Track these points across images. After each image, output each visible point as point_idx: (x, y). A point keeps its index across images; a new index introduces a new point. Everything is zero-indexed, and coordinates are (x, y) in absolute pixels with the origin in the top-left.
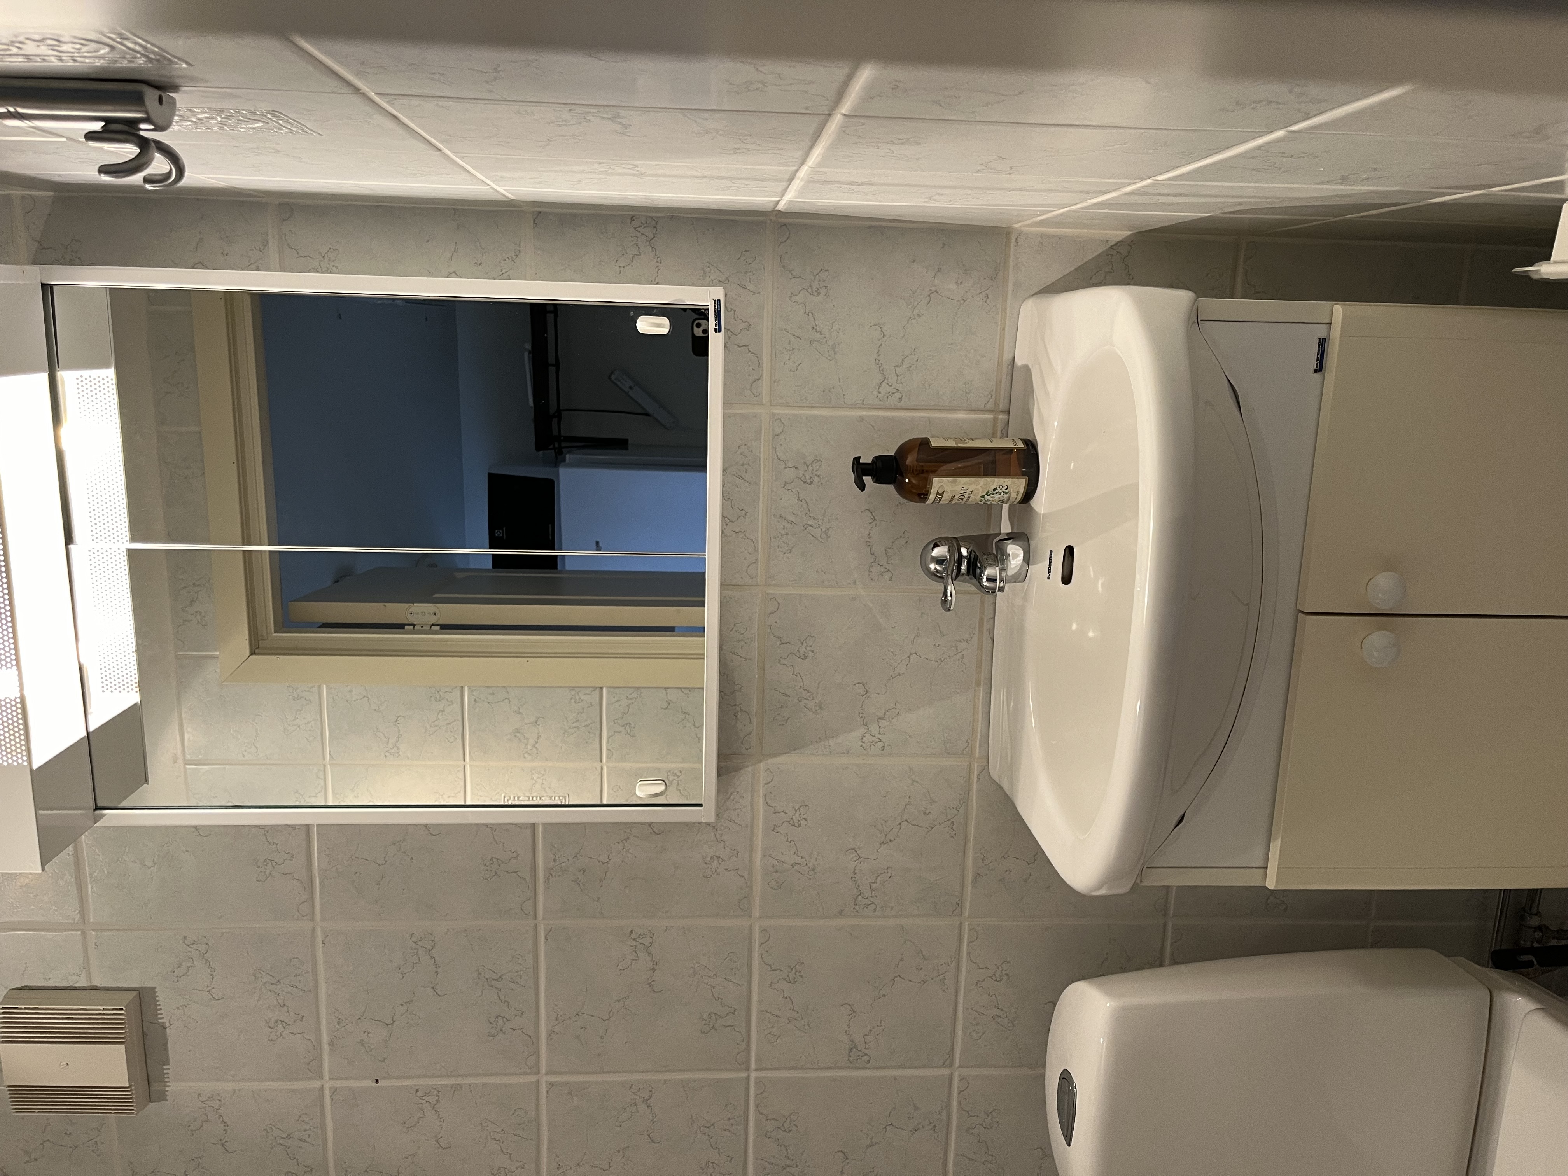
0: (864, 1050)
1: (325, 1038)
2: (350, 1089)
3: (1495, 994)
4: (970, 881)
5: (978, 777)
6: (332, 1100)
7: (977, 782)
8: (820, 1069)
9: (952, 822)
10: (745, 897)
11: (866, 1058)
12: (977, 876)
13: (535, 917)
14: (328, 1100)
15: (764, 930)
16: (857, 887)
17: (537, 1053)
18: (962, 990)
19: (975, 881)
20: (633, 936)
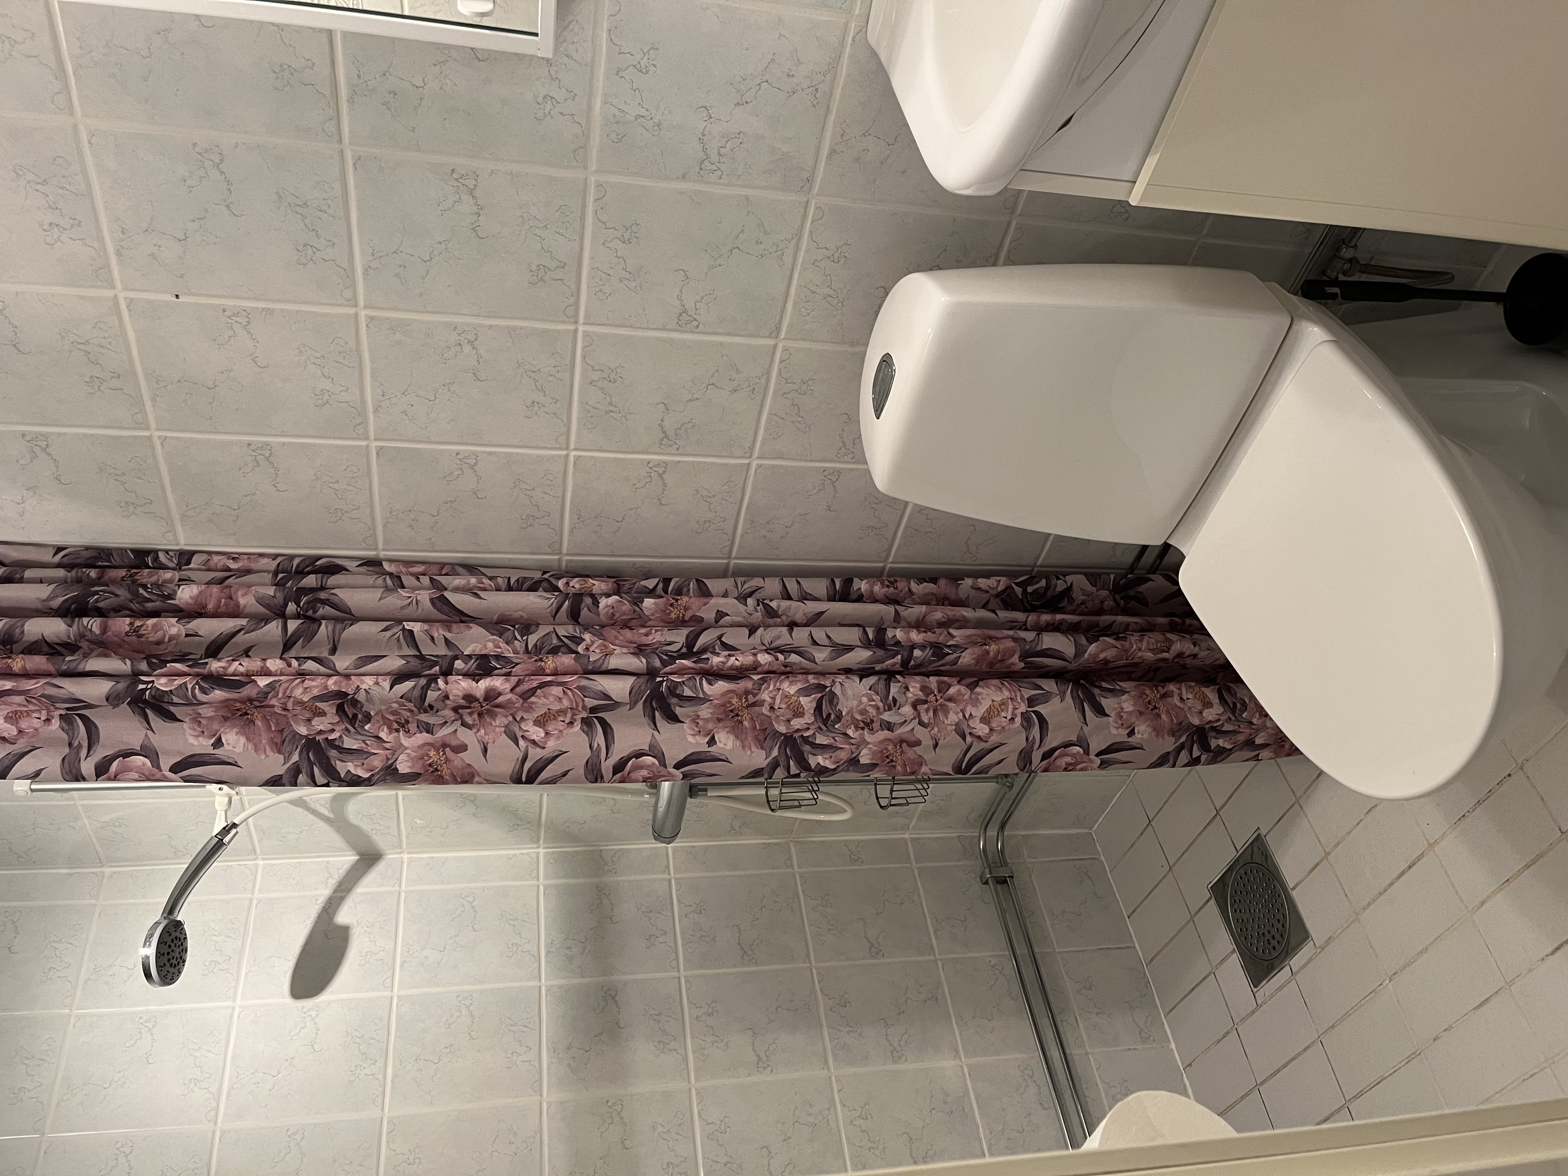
0: (694, 316)
1: (111, 249)
2: (148, 302)
3: (1295, 323)
4: (825, 157)
5: (853, 39)
6: (130, 310)
7: (851, 44)
8: (648, 328)
9: (817, 89)
10: (581, 147)
11: (695, 323)
12: (832, 152)
13: (340, 141)
14: (125, 312)
15: (599, 185)
16: (704, 150)
17: (353, 285)
18: (799, 266)
19: (830, 157)
20: (455, 176)
